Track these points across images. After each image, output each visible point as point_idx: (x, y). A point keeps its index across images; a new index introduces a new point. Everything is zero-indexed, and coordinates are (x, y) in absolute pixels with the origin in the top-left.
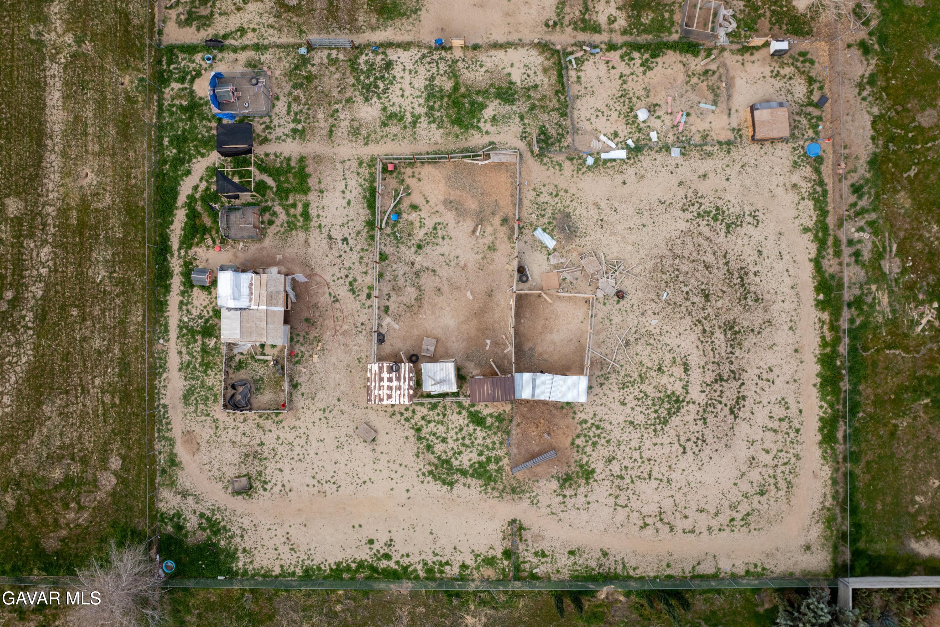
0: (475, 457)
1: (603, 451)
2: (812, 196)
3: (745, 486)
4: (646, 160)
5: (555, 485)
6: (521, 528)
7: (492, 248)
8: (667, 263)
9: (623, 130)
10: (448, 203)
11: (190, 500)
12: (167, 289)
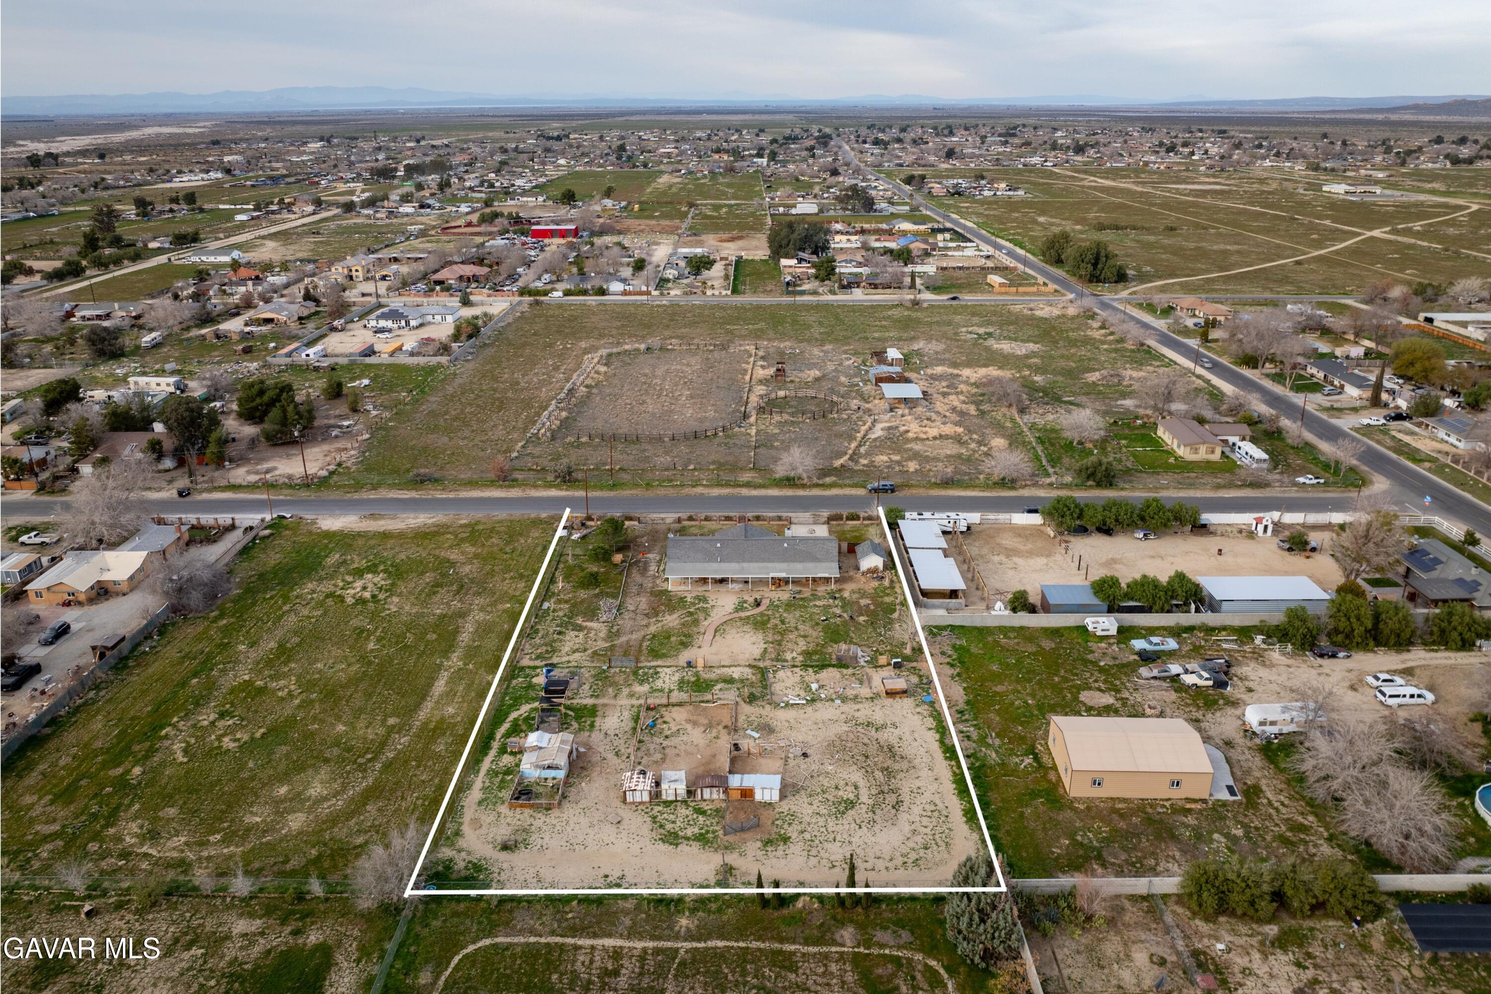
0: (696, 830)
1: (796, 827)
2: (931, 715)
3: (911, 844)
4: (819, 705)
5: (759, 844)
6: (731, 868)
7: (717, 738)
8: (837, 743)
9: (803, 694)
10: (688, 721)
11: (463, 854)
12: (486, 754)
